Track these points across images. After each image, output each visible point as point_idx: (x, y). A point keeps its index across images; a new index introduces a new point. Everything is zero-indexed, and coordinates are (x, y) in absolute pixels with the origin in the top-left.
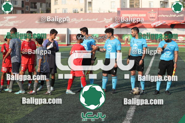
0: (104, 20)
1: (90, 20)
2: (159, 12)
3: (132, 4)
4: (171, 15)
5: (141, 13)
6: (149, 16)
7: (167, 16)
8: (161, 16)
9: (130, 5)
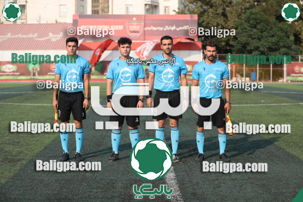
0: (49, 36)
1: (25, 36)
2: (146, 22)
3: (96, 9)
4: (167, 27)
5: (115, 24)
6: (129, 28)
7: (161, 29)
8: (150, 29)
9: (92, 11)
